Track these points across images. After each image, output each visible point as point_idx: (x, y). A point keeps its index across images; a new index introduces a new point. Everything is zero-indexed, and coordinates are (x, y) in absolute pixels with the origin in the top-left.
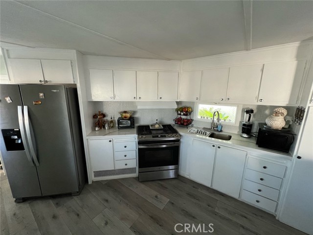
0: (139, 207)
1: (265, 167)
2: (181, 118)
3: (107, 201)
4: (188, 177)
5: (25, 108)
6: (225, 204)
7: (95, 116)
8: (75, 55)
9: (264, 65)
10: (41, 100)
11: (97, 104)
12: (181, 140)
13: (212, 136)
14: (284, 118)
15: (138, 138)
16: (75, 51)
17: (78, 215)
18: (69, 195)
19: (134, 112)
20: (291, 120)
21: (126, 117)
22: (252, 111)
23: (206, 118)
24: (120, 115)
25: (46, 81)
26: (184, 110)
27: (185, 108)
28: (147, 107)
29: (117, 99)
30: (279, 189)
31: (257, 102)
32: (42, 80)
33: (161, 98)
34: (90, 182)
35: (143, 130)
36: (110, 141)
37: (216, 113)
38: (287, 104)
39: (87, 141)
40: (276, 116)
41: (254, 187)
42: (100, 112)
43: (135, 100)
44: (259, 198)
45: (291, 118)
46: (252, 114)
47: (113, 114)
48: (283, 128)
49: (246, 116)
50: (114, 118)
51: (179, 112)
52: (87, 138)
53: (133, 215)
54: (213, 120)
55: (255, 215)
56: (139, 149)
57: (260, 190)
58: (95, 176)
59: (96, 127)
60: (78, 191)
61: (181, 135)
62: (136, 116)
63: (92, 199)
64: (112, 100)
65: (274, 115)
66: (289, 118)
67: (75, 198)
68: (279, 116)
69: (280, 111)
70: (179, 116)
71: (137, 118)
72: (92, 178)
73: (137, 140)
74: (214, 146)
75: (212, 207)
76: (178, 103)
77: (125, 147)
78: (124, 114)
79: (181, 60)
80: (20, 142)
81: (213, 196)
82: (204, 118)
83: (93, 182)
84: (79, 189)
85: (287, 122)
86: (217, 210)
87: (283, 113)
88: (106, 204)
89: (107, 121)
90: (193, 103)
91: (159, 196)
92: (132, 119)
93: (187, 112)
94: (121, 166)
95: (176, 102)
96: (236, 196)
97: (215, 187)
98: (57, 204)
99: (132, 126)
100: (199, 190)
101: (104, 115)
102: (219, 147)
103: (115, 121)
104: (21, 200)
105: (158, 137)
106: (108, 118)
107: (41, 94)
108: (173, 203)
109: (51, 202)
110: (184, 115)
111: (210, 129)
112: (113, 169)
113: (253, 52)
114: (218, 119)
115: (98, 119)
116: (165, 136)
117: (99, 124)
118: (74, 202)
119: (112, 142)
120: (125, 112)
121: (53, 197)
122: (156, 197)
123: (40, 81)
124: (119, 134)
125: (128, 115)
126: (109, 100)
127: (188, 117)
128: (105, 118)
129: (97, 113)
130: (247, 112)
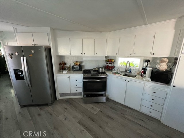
0: (83, 113)
1: (154, 93)
2: (108, 65)
3: (66, 109)
4: (111, 98)
5: (25, 58)
6: (131, 113)
7: (60, 64)
8: (50, 30)
9: (155, 33)
10: (33, 54)
11: (61, 57)
12: (108, 78)
13: (126, 75)
14: (167, 64)
15: (83, 75)
16: (49, 28)
17: (51, 115)
18: (47, 105)
19: (82, 62)
20: (171, 65)
21: (77, 65)
22: (149, 61)
23: (122, 66)
24: (73, 63)
25: (35, 45)
26: (110, 61)
27: (110, 60)
28: (89, 59)
29: (72, 54)
30: (163, 105)
31: (151, 55)
32: (33, 44)
33: (96, 54)
34: (57, 99)
35: (86, 72)
36: (68, 77)
37: (128, 62)
38: (169, 56)
39: (56, 77)
40: (162, 63)
41: (148, 104)
42: (63, 62)
43: (82, 55)
44: (151, 110)
45: (171, 64)
46: (149, 63)
47: (70, 63)
48: (166, 70)
49: (146, 64)
50: (71, 65)
51: (107, 62)
52: (56, 75)
53: (80, 116)
54: (126, 67)
55: (149, 119)
56: (84, 82)
57: (151, 106)
58: (60, 96)
59: (61, 69)
60: (51, 103)
61: (107, 75)
62: (83, 64)
63: (58, 107)
64: (70, 55)
65: (161, 62)
66: (170, 64)
67: (50, 106)
68: (163, 63)
69: (164, 60)
70: (107, 64)
71: (83, 66)
72: (58, 97)
73: (83, 77)
74: (125, 81)
75: (124, 114)
76: (106, 57)
77: (76, 81)
78: (76, 63)
79: (108, 32)
80: (22, 76)
81: (125, 109)
82: (121, 65)
83: (59, 99)
84: (52, 102)
85: (169, 67)
86: (126, 116)
87: (166, 61)
88: (65, 110)
89: (67, 67)
90: (115, 57)
91: (94, 108)
92: (81, 66)
93: (111, 62)
94: (74, 91)
95: (105, 56)
96: (138, 109)
97: (126, 104)
98: (41, 109)
99: (80, 70)
100: (117, 106)
101: (65, 64)
102: (129, 81)
103: (71, 67)
104: (23, 106)
105: (94, 75)
106: (67, 65)
107: (33, 51)
108: (101, 112)
109: (38, 108)
110: (110, 64)
111: (124, 72)
112: (70, 93)
113: (149, 26)
114: (129, 66)
115: (62, 66)
116: (98, 75)
117: (62, 68)
118: (49, 109)
119: (69, 78)
120: (77, 62)
121: (39, 105)
122: (93, 108)
123: (32, 44)
124: (73, 74)
125: (78, 64)
126: (68, 55)
127: (112, 65)
128: (66, 65)
129: (62, 62)
130: (146, 61)
